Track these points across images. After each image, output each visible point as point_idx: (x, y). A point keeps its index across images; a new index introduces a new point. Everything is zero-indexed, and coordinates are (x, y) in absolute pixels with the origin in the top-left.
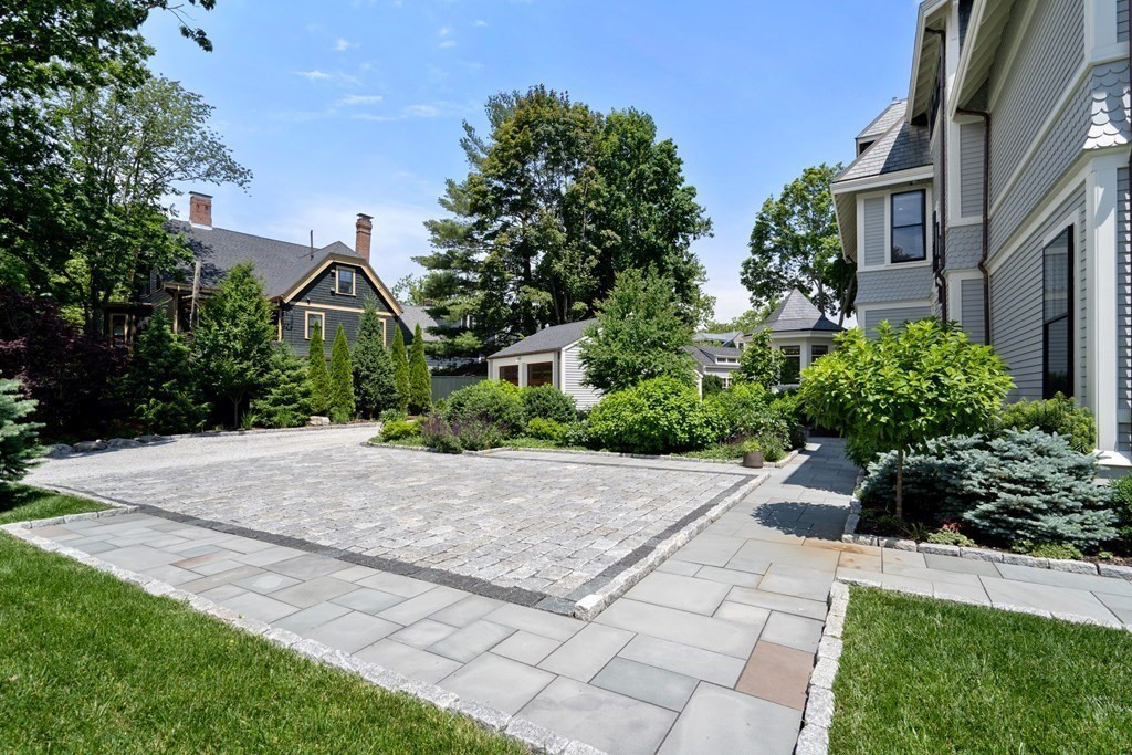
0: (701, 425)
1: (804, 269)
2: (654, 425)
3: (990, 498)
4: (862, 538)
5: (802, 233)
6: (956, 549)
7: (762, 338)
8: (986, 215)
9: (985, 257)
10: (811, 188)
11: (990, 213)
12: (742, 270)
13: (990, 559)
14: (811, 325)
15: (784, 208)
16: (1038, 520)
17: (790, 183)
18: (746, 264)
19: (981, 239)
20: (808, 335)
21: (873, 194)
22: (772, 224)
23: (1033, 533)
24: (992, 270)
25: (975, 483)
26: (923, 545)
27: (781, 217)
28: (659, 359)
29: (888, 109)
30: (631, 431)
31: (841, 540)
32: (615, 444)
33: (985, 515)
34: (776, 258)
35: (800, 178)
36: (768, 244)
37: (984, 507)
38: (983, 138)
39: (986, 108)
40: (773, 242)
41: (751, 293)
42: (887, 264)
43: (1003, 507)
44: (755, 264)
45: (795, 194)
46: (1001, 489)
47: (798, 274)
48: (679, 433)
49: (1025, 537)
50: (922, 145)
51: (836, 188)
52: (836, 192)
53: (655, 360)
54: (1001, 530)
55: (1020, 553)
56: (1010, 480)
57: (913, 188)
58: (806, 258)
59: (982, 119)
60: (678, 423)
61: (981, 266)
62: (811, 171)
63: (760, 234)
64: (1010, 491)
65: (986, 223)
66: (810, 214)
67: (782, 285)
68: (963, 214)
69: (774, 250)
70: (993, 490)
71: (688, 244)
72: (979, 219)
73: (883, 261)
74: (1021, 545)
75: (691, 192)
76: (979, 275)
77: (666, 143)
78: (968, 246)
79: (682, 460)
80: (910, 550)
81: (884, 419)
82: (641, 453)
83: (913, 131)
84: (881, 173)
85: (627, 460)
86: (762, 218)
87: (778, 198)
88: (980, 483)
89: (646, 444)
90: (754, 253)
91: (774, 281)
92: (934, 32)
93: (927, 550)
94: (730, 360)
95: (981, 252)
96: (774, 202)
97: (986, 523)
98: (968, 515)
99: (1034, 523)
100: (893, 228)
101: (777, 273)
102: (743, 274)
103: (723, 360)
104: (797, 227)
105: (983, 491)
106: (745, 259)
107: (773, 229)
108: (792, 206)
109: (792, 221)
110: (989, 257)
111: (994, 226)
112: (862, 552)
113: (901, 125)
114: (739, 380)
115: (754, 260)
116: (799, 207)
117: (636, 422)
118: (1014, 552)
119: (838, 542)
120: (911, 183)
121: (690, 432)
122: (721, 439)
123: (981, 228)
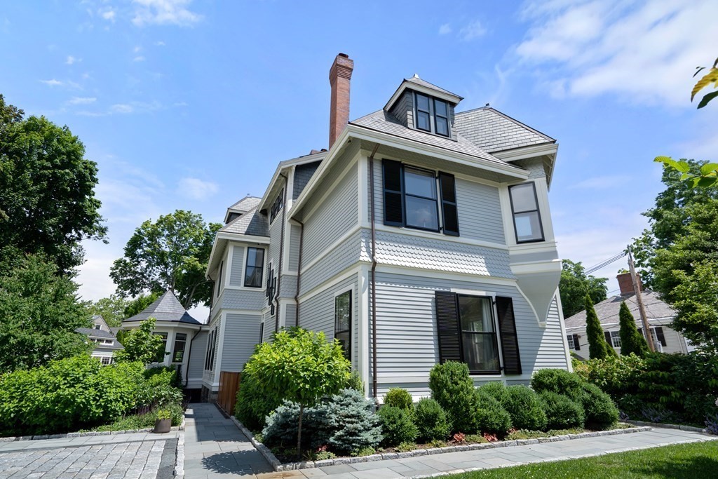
0: (116, 400)
1: (163, 275)
2: (68, 403)
3: (341, 427)
4: (288, 466)
5: (168, 250)
6: (330, 461)
7: (148, 326)
8: (299, 272)
9: (298, 294)
10: (178, 223)
11: (302, 272)
12: (113, 266)
13: (345, 463)
14: (179, 319)
15: (156, 230)
16: (359, 436)
17: (164, 216)
18: (118, 263)
19: (296, 284)
20: (176, 325)
21: (239, 244)
22: (146, 239)
23: (359, 443)
24: (301, 301)
25: (334, 421)
26: (317, 462)
27: (154, 235)
28: (60, 338)
29: (245, 199)
30: (38, 410)
31: (275, 470)
32: (9, 428)
33: (339, 438)
34: (144, 264)
35: (173, 214)
36: (139, 251)
37: (338, 433)
38: (300, 234)
39: (302, 220)
40: (144, 251)
41: (117, 285)
42: (242, 287)
43: (347, 432)
44: (126, 264)
45: (166, 222)
46: (344, 422)
47: (157, 277)
48: (94, 408)
49: (356, 447)
50: (265, 226)
51: (219, 235)
52: (219, 237)
53: (57, 340)
54: (346, 445)
55: (355, 456)
56: (347, 416)
57: (259, 247)
58: (166, 267)
59: (300, 225)
60: (94, 399)
61: (296, 299)
62: (181, 212)
63: (135, 243)
64: (348, 422)
65: (299, 276)
66: (174, 239)
67: (144, 283)
68: (290, 269)
69: (143, 256)
70: (341, 423)
71: (79, 239)
72: (296, 274)
73: (239, 285)
74: (355, 452)
75: (97, 204)
76: (294, 303)
77: (91, 163)
78: (290, 287)
79: (91, 435)
80: (311, 467)
81: (307, 386)
82: (44, 433)
83: (261, 216)
84: (245, 234)
85: (24, 443)
86: (139, 232)
87: (154, 222)
88: (336, 421)
89: (52, 423)
90: (127, 255)
91: (138, 279)
92: (283, 176)
93: (320, 465)
94: (108, 341)
95: (296, 290)
96: (151, 223)
97: (340, 443)
98: (332, 439)
99: (359, 438)
100: (247, 266)
101: (142, 274)
102: (112, 269)
103: (102, 341)
104: (164, 245)
105: (336, 424)
106: (118, 259)
107: (146, 242)
108: (163, 230)
109: (162, 240)
110: (299, 295)
111: (303, 278)
112: (293, 475)
113: (255, 211)
114: (122, 359)
115: (125, 261)
116: (166, 232)
117: (46, 401)
118: (352, 456)
119: (274, 473)
120: (258, 244)
121: (105, 407)
122: (130, 412)
123: (297, 278)
